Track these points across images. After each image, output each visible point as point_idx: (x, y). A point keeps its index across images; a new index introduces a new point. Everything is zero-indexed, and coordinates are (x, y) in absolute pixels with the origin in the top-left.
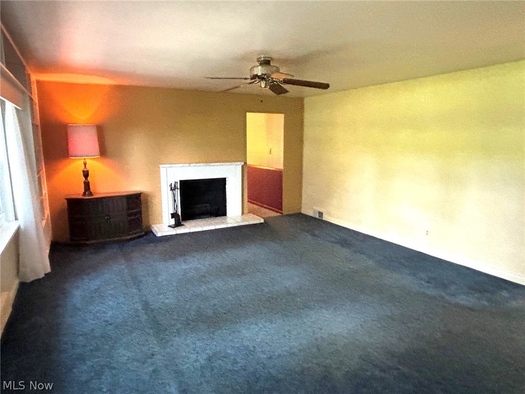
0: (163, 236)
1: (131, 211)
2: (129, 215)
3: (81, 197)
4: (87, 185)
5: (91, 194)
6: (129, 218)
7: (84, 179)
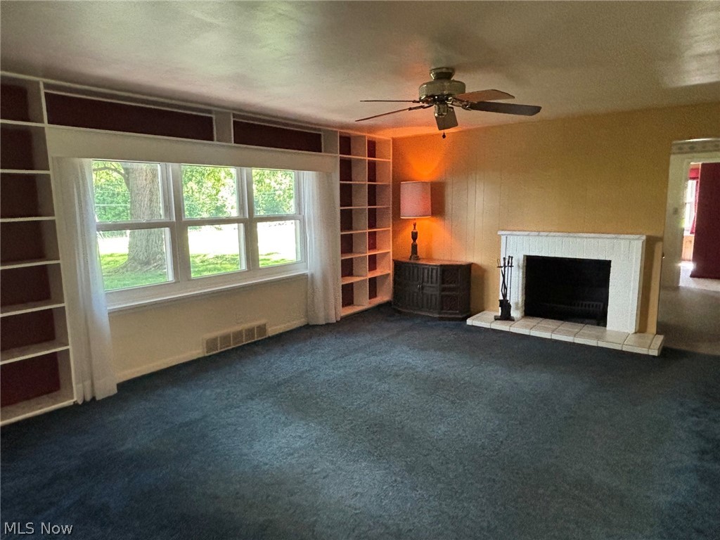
0: (473, 326)
1: (446, 286)
2: (444, 290)
3: (408, 261)
4: (414, 247)
5: (418, 258)
6: (443, 293)
7: (412, 241)
